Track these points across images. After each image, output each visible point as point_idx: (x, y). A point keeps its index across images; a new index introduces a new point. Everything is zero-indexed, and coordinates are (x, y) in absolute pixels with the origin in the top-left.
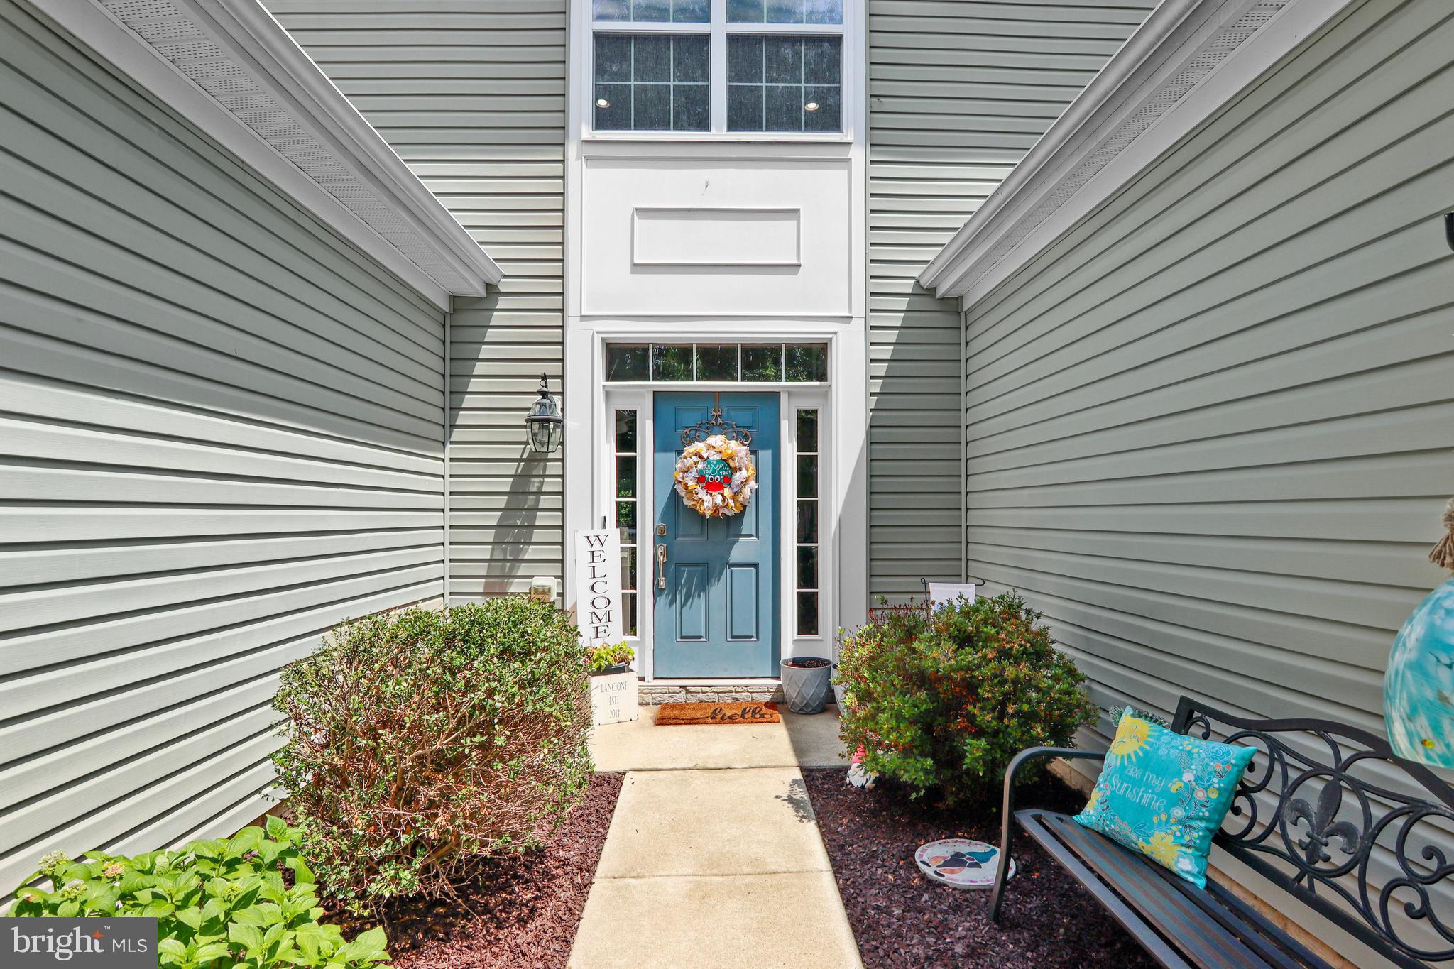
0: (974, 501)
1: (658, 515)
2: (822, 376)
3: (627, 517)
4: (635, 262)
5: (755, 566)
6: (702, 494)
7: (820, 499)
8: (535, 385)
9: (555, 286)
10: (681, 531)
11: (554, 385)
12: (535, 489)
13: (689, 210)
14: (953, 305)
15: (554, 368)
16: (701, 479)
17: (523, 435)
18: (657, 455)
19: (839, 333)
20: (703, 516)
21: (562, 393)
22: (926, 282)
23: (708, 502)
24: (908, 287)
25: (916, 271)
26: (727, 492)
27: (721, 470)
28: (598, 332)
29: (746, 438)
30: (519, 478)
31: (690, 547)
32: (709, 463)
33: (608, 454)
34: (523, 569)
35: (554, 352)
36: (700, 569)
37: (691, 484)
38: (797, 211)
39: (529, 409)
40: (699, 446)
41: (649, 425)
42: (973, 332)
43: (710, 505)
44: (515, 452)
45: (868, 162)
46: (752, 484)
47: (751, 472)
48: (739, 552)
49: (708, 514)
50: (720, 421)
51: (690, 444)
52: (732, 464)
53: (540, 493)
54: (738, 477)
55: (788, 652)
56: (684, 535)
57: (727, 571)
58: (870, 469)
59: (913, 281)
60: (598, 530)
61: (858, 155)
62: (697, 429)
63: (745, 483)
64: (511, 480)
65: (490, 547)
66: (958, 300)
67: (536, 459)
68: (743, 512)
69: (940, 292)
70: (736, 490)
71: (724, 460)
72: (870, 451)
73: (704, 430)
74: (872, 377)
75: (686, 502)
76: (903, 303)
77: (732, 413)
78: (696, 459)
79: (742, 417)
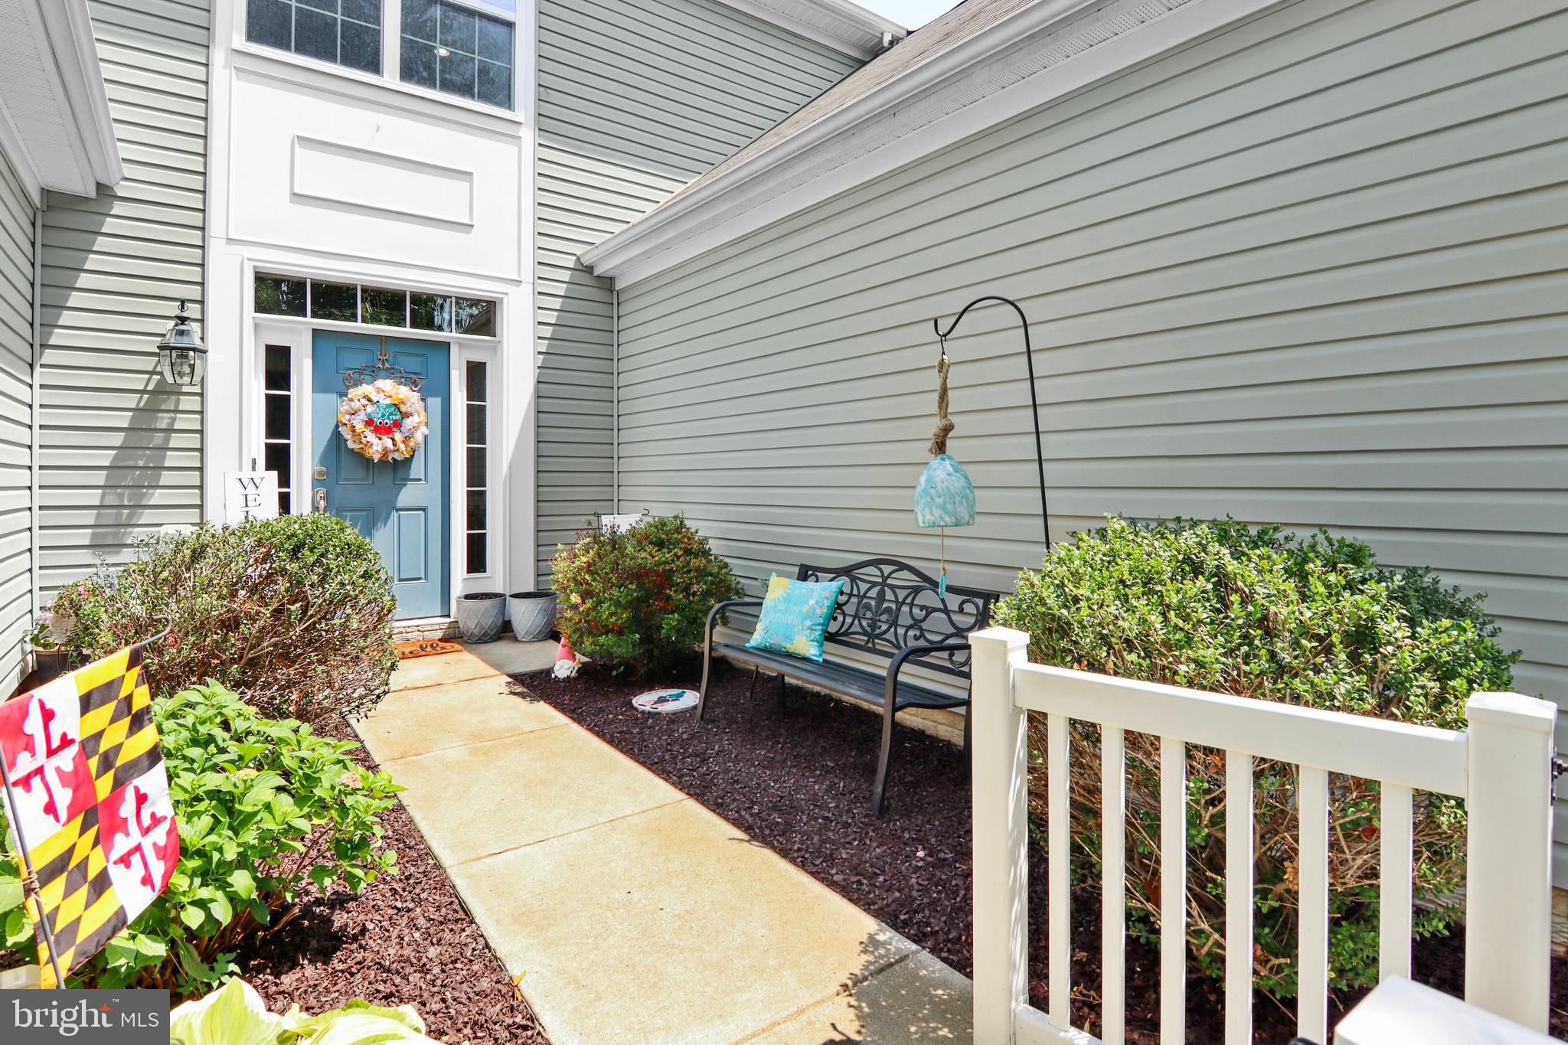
0: (624, 450)
1: (317, 459)
2: (492, 334)
3: (278, 459)
4: (297, 191)
5: (424, 510)
6: (371, 437)
7: (488, 446)
8: (173, 309)
9: (194, 200)
10: (343, 475)
11: (192, 310)
12: (164, 426)
13: (358, 150)
14: (607, 283)
15: (194, 292)
16: (369, 422)
17: (149, 363)
18: (315, 394)
19: (510, 295)
20: (371, 459)
21: (202, 321)
22: (586, 261)
23: (377, 446)
24: (570, 262)
25: (579, 250)
26: (398, 436)
27: (391, 414)
28: (248, 259)
29: (415, 384)
30: (150, 410)
31: (353, 492)
32: (378, 407)
33: (257, 392)
34: (146, 517)
35: (194, 273)
36: (364, 513)
37: (359, 427)
38: (470, 174)
39: (163, 335)
40: (366, 389)
41: (308, 363)
42: (623, 310)
43: (380, 448)
44: (138, 382)
45: (537, 145)
46: (424, 430)
47: (423, 418)
48: (408, 495)
49: (376, 458)
50: (387, 365)
51: (356, 384)
52: (403, 408)
53: (170, 430)
54: (408, 423)
55: (457, 589)
56: (346, 480)
57: (394, 515)
58: (537, 420)
59: (574, 258)
60: (247, 474)
61: (528, 135)
62: (361, 371)
63: (416, 428)
64: (131, 414)
65: (100, 491)
66: (612, 279)
67: (163, 394)
68: (412, 456)
69: (597, 272)
70: (407, 434)
71: (395, 405)
72: (537, 405)
73: (372, 373)
74: (539, 338)
75: (350, 445)
76: (566, 276)
77: (400, 358)
78: (364, 401)
79: (411, 363)
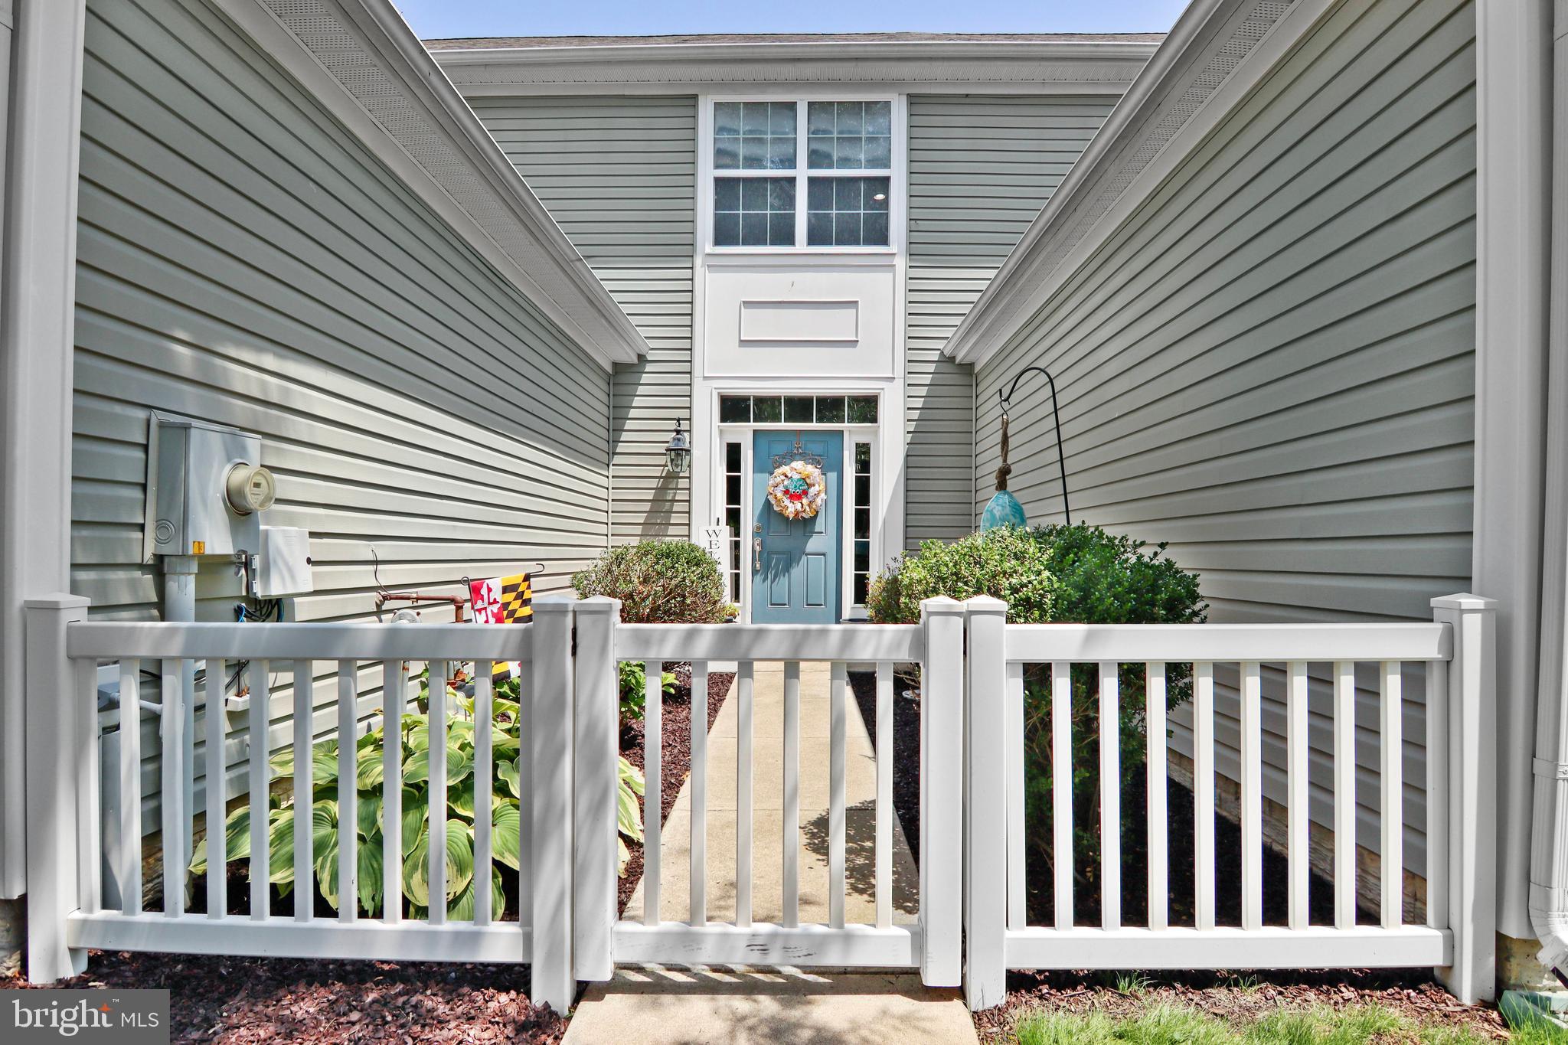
1: (756, 518)
2: (874, 420)
3: (733, 517)
4: (742, 338)
5: (824, 555)
6: (787, 502)
7: (871, 507)
8: (673, 425)
9: (685, 355)
10: (772, 530)
11: (684, 425)
12: (670, 498)
13: (780, 302)
14: (967, 368)
15: (684, 413)
16: (786, 492)
18: (756, 475)
19: (885, 390)
20: (788, 518)
21: (690, 431)
22: (947, 353)
23: (791, 508)
24: (935, 356)
25: (940, 344)
26: (805, 501)
27: (801, 485)
28: (715, 388)
29: (819, 463)
30: (661, 490)
31: (779, 540)
32: (792, 481)
33: (721, 474)
35: (685, 402)
36: (785, 556)
37: (780, 495)
38: (856, 302)
39: (668, 442)
40: (785, 469)
41: (750, 453)
42: (981, 387)
43: (793, 510)
44: (657, 472)
45: (908, 267)
46: (823, 496)
47: (822, 487)
48: (813, 544)
49: (791, 516)
50: (800, 451)
51: (779, 467)
52: (808, 481)
53: (674, 501)
54: (812, 491)
55: (846, 614)
56: (773, 532)
57: (804, 558)
58: (906, 485)
59: (939, 352)
60: (714, 526)
61: (901, 263)
62: (784, 456)
63: (817, 495)
64: (654, 491)
65: (638, 538)
66: (972, 365)
67: (672, 477)
68: (816, 516)
69: (958, 360)
70: (811, 500)
71: (804, 479)
72: (906, 473)
73: (789, 457)
74: (908, 420)
75: (776, 508)
76: (932, 368)
77: (809, 445)
78: (783, 477)
79: (816, 448)
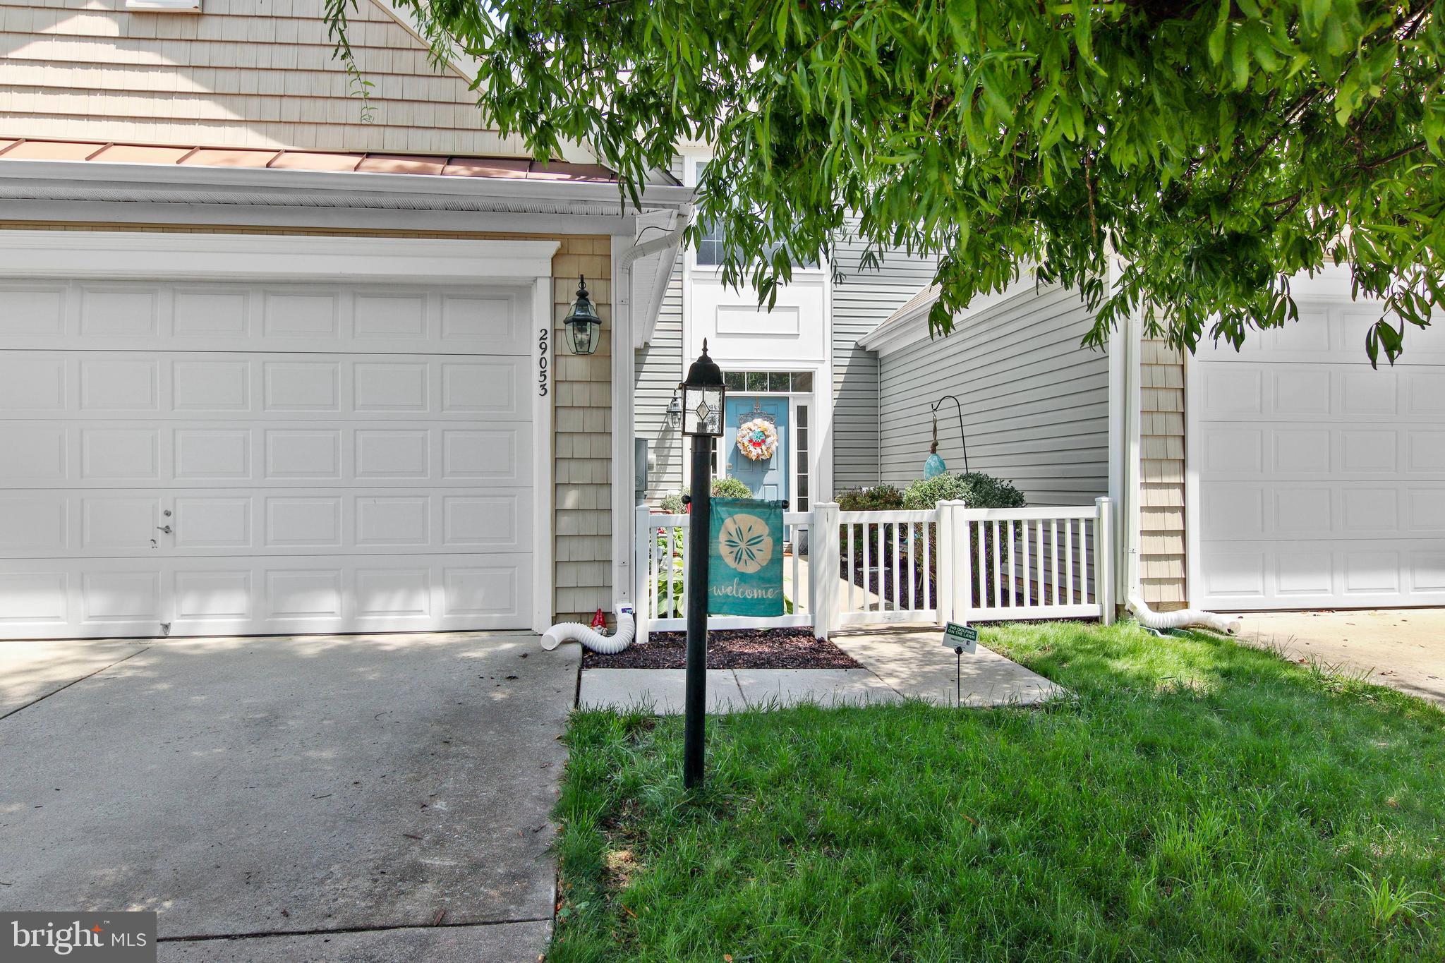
0: (884, 452)
1: (728, 459)
2: (810, 390)
4: (718, 332)
5: (776, 484)
6: (752, 448)
7: (808, 451)
8: (670, 393)
9: (678, 343)
10: (739, 466)
11: (678, 393)
12: (668, 446)
14: (874, 355)
16: (751, 441)
17: (662, 418)
19: (819, 368)
20: (751, 459)
21: (683, 398)
22: (861, 344)
23: (754, 452)
24: (852, 346)
25: (857, 338)
26: (764, 447)
27: (761, 436)
29: (772, 420)
30: (661, 440)
31: (745, 475)
32: (755, 433)
34: (662, 486)
35: (678, 376)
36: (749, 486)
37: (746, 443)
38: (798, 308)
39: (666, 406)
40: (749, 424)
42: (883, 370)
43: (756, 453)
44: (658, 427)
45: (833, 283)
46: (776, 444)
47: (775, 438)
48: (769, 477)
49: (754, 458)
50: (758, 411)
51: (745, 422)
52: (766, 433)
53: (671, 448)
54: (768, 440)
56: (740, 468)
57: (762, 488)
58: (834, 436)
59: (855, 343)
61: (828, 280)
62: (747, 416)
63: (772, 443)
64: (656, 441)
66: (877, 352)
68: (771, 457)
69: (868, 349)
70: (768, 446)
71: (762, 431)
72: (834, 427)
73: (751, 416)
74: (835, 390)
75: (742, 452)
76: (850, 354)
77: (765, 407)
78: (748, 430)
79: (770, 409)
